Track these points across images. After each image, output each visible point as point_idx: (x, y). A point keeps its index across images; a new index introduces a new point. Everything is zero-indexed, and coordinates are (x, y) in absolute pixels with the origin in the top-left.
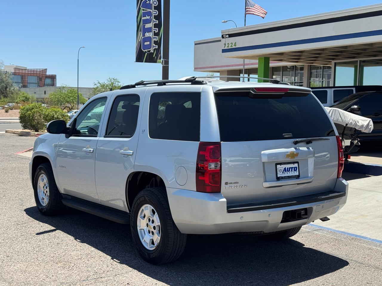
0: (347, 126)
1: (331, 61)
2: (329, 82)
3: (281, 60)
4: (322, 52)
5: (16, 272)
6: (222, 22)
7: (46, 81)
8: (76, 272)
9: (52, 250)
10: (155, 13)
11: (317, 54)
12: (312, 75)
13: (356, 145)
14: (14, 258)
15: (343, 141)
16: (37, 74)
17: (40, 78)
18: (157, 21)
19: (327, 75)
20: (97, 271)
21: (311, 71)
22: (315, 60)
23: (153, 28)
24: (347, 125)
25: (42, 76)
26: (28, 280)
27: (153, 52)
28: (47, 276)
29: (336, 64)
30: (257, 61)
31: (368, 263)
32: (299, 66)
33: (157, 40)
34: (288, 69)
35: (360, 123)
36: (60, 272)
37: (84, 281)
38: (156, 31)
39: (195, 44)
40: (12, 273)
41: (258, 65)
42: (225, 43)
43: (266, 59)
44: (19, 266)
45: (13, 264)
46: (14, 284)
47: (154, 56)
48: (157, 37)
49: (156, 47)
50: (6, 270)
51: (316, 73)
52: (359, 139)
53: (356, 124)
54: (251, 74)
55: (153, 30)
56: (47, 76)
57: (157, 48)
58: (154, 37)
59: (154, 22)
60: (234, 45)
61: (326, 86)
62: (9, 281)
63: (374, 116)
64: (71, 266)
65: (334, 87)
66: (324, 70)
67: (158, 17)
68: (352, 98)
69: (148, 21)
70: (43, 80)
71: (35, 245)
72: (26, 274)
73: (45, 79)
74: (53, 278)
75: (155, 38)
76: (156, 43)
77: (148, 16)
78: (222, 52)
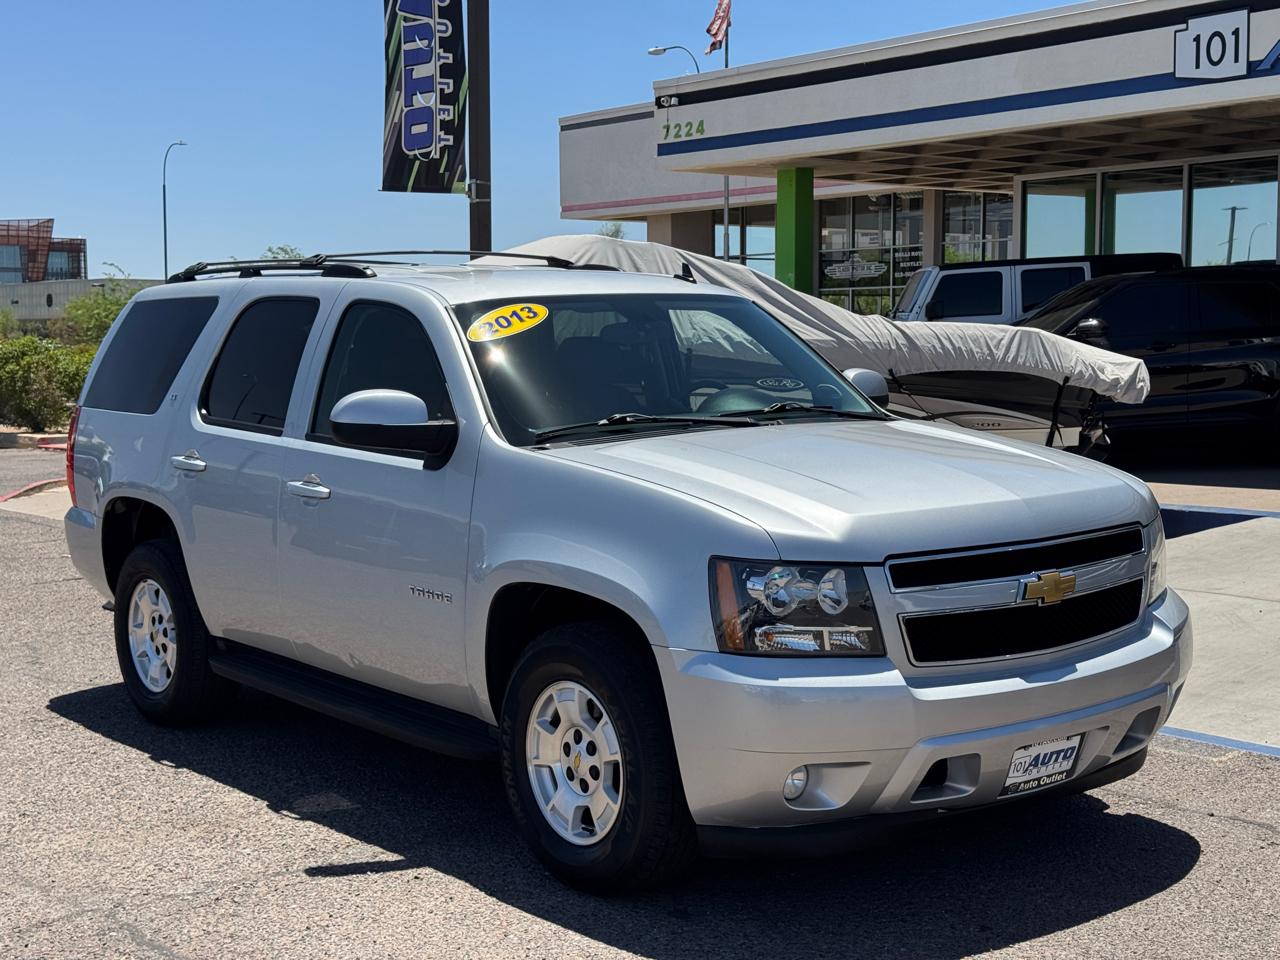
0: (1069, 384)
1: (1012, 177)
2: (1003, 247)
3: (850, 178)
4: (983, 148)
5: (59, 858)
6: (650, 53)
7: (50, 261)
8: (248, 851)
9: (161, 791)
10: (442, 28)
11: (966, 155)
12: (951, 223)
13: (1097, 446)
14: (44, 818)
15: (1057, 432)
16: (18, 236)
17: (28, 251)
18: (450, 56)
19: (997, 223)
20: (313, 846)
21: (947, 211)
22: (959, 176)
23: (439, 80)
24: (1067, 379)
25: (38, 245)
26: (103, 878)
27: (438, 156)
28: (160, 865)
29: (1026, 188)
30: (774, 181)
31: (1143, 793)
32: (907, 193)
33: (451, 117)
34: (872, 205)
35: (1108, 376)
36: (197, 854)
37: (278, 874)
38: (448, 88)
39: (562, 127)
40: (47, 861)
41: (776, 194)
42: (666, 123)
43: (802, 174)
44: (63, 842)
45: (46, 836)
46: (58, 892)
47: (441, 171)
48: (451, 108)
49: (448, 140)
50: (26, 854)
51: (962, 218)
52: (1106, 426)
53: (1095, 378)
54: (750, 224)
55: (439, 87)
56: (54, 243)
57: (451, 143)
58: (440, 110)
59: (440, 58)
60: (698, 131)
61: (997, 259)
62: (43, 885)
63: (1153, 352)
64: (232, 836)
65: (1023, 261)
66: (988, 206)
67: (451, 44)
68: (1081, 294)
69: (421, 57)
70: (39, 258)
71: (105, 779)
72: (92, 862)
73: (48, 255)
74: (179, 870)
75: (444, 110)
76: (446, 126)
77: (420, 40)
78: (659, 155)
